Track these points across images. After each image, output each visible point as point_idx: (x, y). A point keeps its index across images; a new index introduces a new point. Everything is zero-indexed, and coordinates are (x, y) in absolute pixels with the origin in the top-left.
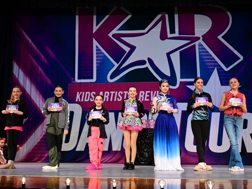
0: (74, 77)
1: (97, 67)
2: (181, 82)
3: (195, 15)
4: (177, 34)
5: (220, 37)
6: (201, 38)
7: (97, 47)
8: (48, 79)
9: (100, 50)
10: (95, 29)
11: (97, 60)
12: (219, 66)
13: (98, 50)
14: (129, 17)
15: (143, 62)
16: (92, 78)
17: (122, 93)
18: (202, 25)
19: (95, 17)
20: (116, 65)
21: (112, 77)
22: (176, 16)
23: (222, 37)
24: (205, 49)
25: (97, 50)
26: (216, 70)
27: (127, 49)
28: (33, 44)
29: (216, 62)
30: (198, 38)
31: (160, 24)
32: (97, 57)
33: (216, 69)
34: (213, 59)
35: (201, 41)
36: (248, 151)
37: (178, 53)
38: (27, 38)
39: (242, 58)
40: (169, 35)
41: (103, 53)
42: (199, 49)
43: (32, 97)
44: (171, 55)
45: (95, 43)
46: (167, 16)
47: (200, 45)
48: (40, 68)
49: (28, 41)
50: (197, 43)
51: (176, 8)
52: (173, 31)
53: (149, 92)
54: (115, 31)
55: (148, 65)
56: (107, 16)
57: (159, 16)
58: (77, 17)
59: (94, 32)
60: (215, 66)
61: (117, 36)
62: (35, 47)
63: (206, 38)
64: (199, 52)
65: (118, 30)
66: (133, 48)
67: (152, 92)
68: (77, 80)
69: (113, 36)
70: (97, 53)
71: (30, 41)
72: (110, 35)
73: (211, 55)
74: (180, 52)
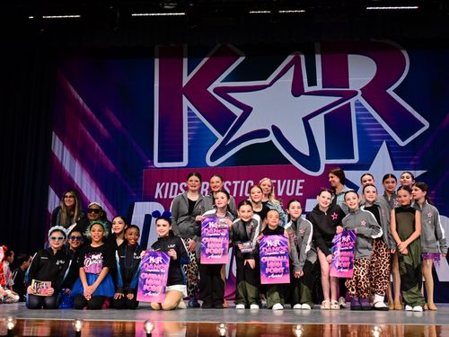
0: (152, 159)
1: (189, 141)
2: (326, 165)
3: (349, 56)
4: (319, 87)
5: (390, 91)
6: (360, 93)
7: (189, 109)
8: (110, 162)
9: (194, 114)
10: (186, 79)
11: (189, 130)
12: (390, 137)
13: (191, 114)
14: (241, 59)
15: (264, 133)
16: (181, 160)
17: (230, 184)
18: (361, 71)
19: (185, 61)
20: (221, 138)
21: (213, 158)
22: (318, 58)
23: (395, 91)
24: (366, 110)
25: (189, 114)
26: (384, 145)
27: (238, 112)
28: (85, 106)
29: (386, 132)
30: (355, 93)
31: (291, 71)
32: (189, 125)
33: (384, 143)
34: (381, 126)
35: (359, 97)
36: (441, 279)
37: (321, 117)
38: (77, 96)
39: (427, 125)
40: (307, 89)
41: (199, 119)
42: (357, 110)
43: (84, 192)
44: (309, 121)
45: (186, 103)
46: (303, 57)
47: (358, 104)
48: (97, 145)
49: (78, 101)
50: (352, 101)
51: (317, 46)
52: (312, 82)
53: (275, 181)
54: (218, 83)
55: (272, 137)
56: (206, 60)
57: (290, 58)
58: (157, 61)
59: (184, 85)
60: (383, 138)
61: (222, 92)
62: (88, 110)
63: (367, 92)
64: (357, 116)
65: (223, 81)
66: (247, 111)
67: (279, 181)
69: (216, 90)
70: (189, 120)
71: (81, 100)
72: (210, 89)
73: (376, 121)
74: (325, 115)
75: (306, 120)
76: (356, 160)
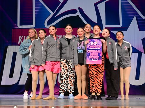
0: (17, 23)
1: (36, 15)
9: (38, 1)
11: (36, 9)
12: (138, 14)
20: (52, 14)
25: (36, 1)
26: (135, 17)
29: (135, 11)
32: (36, 6)
34: (133, 8)
41: (41, 3)
55: (78, 14)
60: (134, 14)
64: (122, 3)
68: (19, 26)
70: (36, 4)
73: (131, 6)
74: (106, 3)
75: (96, 5)
76: (120, 25)
